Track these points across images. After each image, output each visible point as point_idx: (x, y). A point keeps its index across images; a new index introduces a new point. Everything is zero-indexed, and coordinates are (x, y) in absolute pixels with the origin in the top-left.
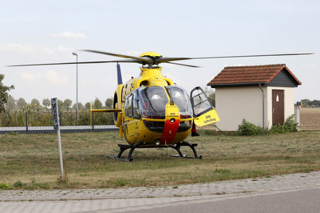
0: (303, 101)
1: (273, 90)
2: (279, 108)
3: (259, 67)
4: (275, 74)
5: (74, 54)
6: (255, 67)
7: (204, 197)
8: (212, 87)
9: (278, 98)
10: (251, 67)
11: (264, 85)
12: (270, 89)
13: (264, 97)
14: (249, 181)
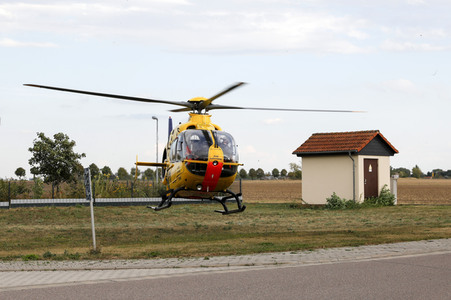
0: (434, 171)
1: (365, 159)
2: (371, 179)
3: (350, 133)
4: (367, 142)
5: (154, 118)
6: (346, 133)
7: (231, 268)
8: (298, 155)
9: (370, 167)
10: (341, 134)
11: (354, 154)
12: (361, 159)
13: (354, 167)
14: (288, 254)
